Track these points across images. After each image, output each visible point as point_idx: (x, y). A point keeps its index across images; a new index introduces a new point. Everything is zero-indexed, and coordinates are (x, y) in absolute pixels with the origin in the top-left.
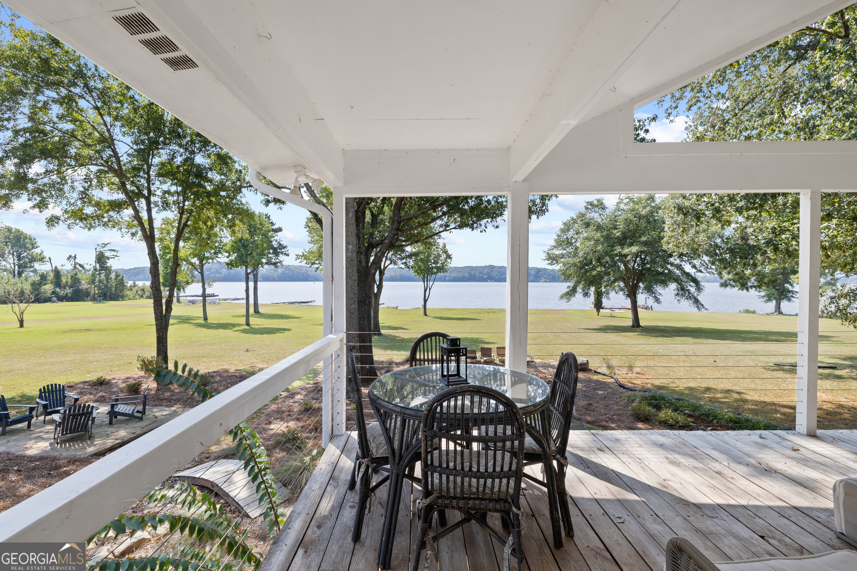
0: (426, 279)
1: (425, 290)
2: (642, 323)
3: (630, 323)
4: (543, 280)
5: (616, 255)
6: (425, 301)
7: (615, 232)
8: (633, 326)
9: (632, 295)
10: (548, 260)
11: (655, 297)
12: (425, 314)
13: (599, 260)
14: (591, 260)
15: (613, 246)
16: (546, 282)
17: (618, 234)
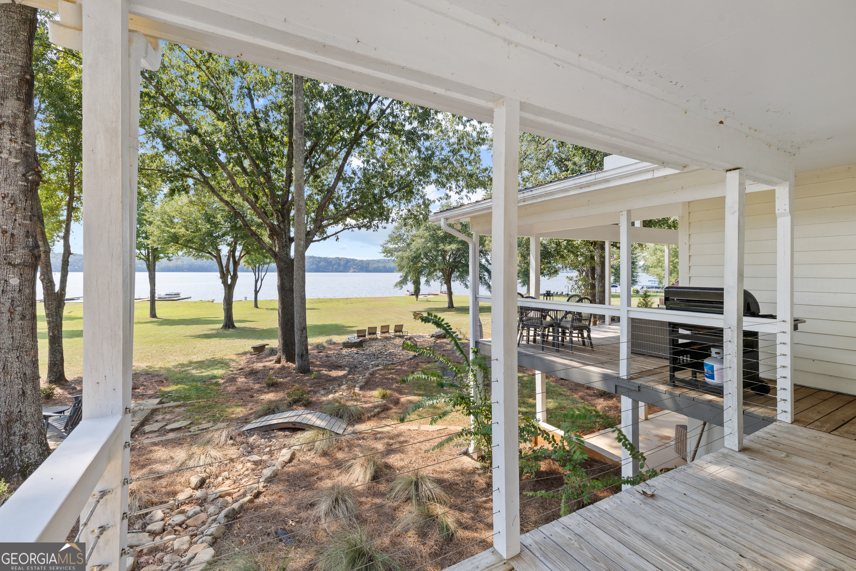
0: (257, 270)
1: (256, 281)
2: (455, 305)
3: (446, 305)
4: (352, 270)
5: (440, 250)
6: (256, 292)
7: (439, 232)
8: (449, 307)
9: (448, 282)
10: (384, 253)
11: (465, 284)
12: (256, 306)
13: (426, 255)
14: (420, 254)
15: (437, 244)
16: (355, 272)
17: (442, 234)
